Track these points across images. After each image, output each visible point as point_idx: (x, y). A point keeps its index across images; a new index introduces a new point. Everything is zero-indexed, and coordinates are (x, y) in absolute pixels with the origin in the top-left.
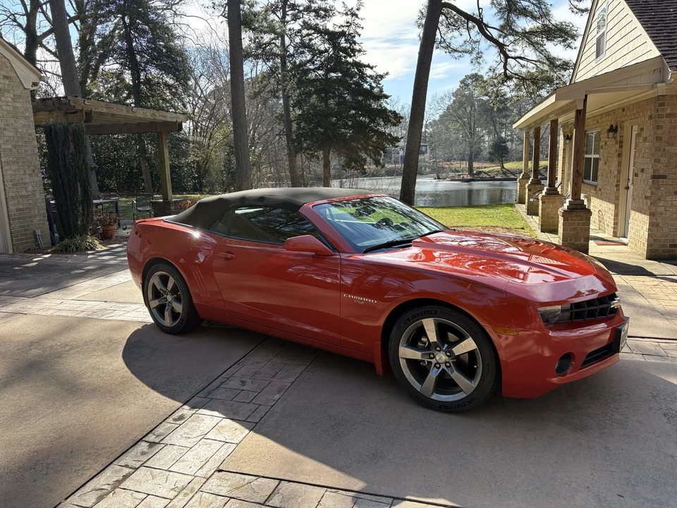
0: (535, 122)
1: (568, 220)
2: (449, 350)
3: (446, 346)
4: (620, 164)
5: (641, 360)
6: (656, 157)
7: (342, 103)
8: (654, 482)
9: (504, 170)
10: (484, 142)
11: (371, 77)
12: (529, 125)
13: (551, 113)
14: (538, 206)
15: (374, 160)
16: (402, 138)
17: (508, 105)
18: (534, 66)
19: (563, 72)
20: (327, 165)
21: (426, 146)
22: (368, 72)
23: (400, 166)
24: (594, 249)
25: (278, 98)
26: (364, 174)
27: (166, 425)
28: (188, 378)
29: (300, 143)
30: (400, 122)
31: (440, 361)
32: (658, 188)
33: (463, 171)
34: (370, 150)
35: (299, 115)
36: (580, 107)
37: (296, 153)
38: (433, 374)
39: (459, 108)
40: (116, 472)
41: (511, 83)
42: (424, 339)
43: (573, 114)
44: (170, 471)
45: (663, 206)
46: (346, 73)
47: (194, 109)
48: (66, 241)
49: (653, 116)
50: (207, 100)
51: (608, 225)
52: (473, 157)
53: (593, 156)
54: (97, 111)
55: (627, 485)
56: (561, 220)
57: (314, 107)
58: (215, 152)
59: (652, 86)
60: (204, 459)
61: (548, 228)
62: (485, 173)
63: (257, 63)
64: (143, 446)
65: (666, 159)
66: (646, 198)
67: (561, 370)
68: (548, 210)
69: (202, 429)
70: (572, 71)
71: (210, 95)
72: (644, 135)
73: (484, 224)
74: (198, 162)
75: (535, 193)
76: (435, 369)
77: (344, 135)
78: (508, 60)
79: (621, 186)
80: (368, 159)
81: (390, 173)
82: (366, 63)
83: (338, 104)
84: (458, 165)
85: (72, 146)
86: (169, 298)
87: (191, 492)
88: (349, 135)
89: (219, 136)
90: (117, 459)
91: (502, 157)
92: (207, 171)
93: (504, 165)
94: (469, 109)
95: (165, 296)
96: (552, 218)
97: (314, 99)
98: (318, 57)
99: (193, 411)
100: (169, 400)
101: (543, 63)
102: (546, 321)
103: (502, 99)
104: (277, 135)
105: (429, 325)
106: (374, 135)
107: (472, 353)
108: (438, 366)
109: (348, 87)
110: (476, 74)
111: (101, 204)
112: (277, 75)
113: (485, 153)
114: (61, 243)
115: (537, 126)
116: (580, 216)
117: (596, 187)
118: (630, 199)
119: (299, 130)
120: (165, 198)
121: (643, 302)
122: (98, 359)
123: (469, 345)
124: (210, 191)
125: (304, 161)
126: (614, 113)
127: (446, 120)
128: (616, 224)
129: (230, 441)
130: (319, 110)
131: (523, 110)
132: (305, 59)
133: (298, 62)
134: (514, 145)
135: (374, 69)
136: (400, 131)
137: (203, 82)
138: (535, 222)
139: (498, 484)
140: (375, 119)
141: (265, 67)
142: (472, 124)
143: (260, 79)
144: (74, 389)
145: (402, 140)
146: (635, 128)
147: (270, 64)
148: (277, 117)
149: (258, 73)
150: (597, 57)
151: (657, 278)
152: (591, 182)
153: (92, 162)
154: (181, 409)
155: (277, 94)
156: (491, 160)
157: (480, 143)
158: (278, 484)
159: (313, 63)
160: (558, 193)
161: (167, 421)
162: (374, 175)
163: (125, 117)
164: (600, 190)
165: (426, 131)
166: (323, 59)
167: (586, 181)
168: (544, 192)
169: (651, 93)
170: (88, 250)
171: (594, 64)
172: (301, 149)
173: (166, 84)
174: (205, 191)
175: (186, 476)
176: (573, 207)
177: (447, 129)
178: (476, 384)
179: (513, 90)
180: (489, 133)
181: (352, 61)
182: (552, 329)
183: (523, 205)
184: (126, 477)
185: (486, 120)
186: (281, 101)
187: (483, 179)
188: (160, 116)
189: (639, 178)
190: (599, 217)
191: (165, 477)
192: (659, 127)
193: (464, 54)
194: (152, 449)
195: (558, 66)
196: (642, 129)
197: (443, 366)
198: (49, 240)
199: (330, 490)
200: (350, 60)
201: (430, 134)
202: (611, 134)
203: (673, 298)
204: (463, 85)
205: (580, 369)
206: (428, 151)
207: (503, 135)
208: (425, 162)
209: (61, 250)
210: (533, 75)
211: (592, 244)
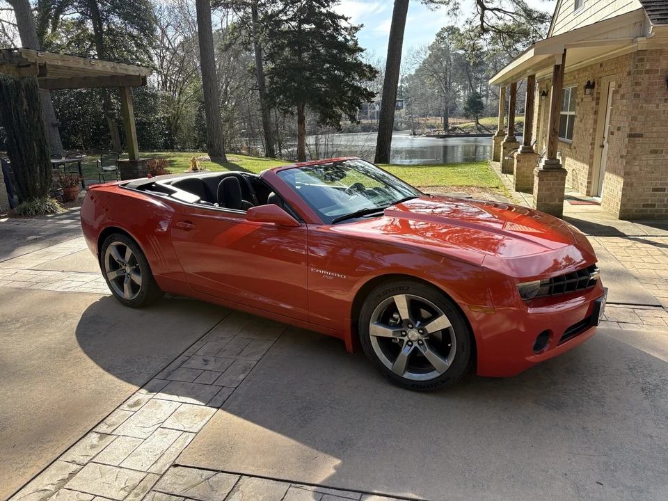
0: (512, 77)
1: (543, 181)
2: (422, 327)
3: (419, 323)
4: (595, 121)
5: (616, 328)
6: (633, 115)
7: (316, 56)
8: (633, 466)
9: (479, 126)
10: (459, 98)
11: (345, 29)
12: (506, 81)
13: (529, 68)
14: (513, 164)
15: (349, 115)
16: (377, 93)
17: (485, 59)
18: (511, 18)
19: (539, 25)
20: (301, 121)
21: (402, 101)
22: (343, 23)
23: (376, 121)
24: (569, 210)
25: (249, 50)
26: (339, 130)
27: (119, 413)
28: (147, 357)
29: (273, 98)
30: (376, 77)
31: (413, 339)
32: (634, 147)
33: (438, 127)
34: (346, 105)
35: (272, 69)
36: (559, 62)
37: (270, 109)
38: (406, 352)
39: (435, 62)
40: (62, 468)
41: (487, 36)
42: (395, 316)
43: (552, 69)
44: (121, 467)
45: (639, 165)
46: (320, 25)
47: (162, 61)
48: (25, 204)
49: (632, 72)
50: (175, 52)
51: (581, 184)
52: (449, 112)
53: (568, 113)
54: (52, 63)
55: (606, 470)
56: (536, 180)
57: (286, 60)
58: (186, 107)
59: (632, 40)
60: (159, 452)
61: (523, 187)
62: (460, 129)
63: (228, 12)
64: (93, 438)
65: (643, 117)
66: (622, 157)
67: (538, 348)
68: (523, 169)
69: (159, 416)
70: (549, 24)
71: (178, 46)
72: (622, 91)
73: (460, 184)
74: (168, 118)
75: (510, 151)
76: (408, 347)
77: (319, 89)
78: (486, 11)
79: (596, 144)
80: (344, 115)
81: (366, 129)
82: (340, 14)
83: (312, 57)
84: (433, 121)
85: (25, 103)
86: (128, 269)
87: (143, 492)
88: (323, 89)
89: (189, 91)
90: (63, 453)
91: (477, 112)
92: (177, 128)
93: (479, 120)
94: (444, 63)
95: (123, 267)
96: (527, 177)
97: (287, 52)
98: (290, 7)
99: (151, 395)
100: (125, 383)
101: (520, 15)
102: (524, 296)
103: (478, 52)
104: (251, 89)
105: (401, 301)
106: (349, 90)
107: (445, 332)
108: (410, 343)
109: (322, 39)
110: (453, 27)
111: (62, 163)
112: (248, 26)
113: (461, 109)
114: (19, 206)
115: (514, 82)
116: (556, 176)
117: (571, 145)
118: (605, 158)
119: (272, 85)
120: (132, 156)
121: (617, 265)
122: (50, 338)
123: (442, 323)
124: (182, 148)
125: (278, 116)
126: (592, 68)
127: (422, 75)
128: (589, 183)
129: (188, 430)
130: (292, 64)
131: (498, 64)
132: (277, 9)
133: (270, 12)
134: (489, 101)
135: (349, 21)
136: (376, 86)
137: (170, 32)
138: (510, 180)
139: (473, 473)
140: (350, 74)
141: (236, 17)
142: (448, 79)
143: (230, 31)
144: (22, 373)
145: (378, 95)
146: (613, 84)
147: (241, 14)
148: (249, 71)
149: (229, 24)
150: (576, 9)
151: (629, 239)
152: (565, 139)
153: (55, 118)
154: (137, 394)
155: (249, 47)
156: (467, 117)
157: (455, 98)
158: (239, 480)
159: (286, 13)
160: (532, 152)
161: (121, 408)
162: (349, 131)
163: (83, 70)
164: (575, 148)
165: (401, 86)
166: (296, 10)
167: (561, 139)
168: (520, 150)
169: (631, 48)
170: (49, 213)
171: (572, 17)
172: (275, 104)
173: (130, 35)
174: (177, 148)
175: (138, 473)
176: (549, 166)
177: (423, 83)
178: (450, 363)
179: (489, 43)
180: (464, 88)
181: (325, 12)
182: (529, 305)
183: (498, 163)
184: (72, 475)
185: (461, 75)
186: (254, 55)
187: (458, 135)
188: (122, 69)
189: (615, 136)
190: (573, 175)
191: (115, 475)
192: (637, 84)
193: (441, 5)
194: (103, 441)
195: (535, 19)
196: (620, 86)
197: (416, 344)
198: (7, 203)
199: (293, 485)
200: (324, 10)
201: (406, 89)
202: (588, 91)
203: (646, 260)
204: (439, 38)
205: (558, 345)
206: (404, 106)
207: (478, 90)
208: (400, 117)
209: (20, 214)
210: (510, 27)
211: (566, 203)
